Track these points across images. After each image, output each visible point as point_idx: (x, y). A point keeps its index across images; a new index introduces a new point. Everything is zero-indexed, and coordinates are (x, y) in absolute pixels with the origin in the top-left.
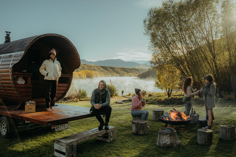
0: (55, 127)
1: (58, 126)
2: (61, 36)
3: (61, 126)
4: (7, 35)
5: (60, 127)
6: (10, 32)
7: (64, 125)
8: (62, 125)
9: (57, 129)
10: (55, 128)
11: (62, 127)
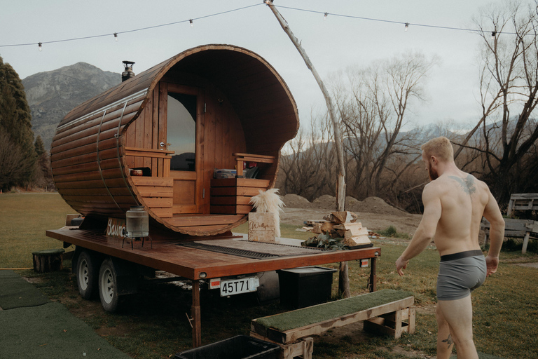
0: (218, 283)
1: (227, 282)
2: (243, 51)
3: (236, 283)
4: (127, 69)
5: (234, 285)
6: (133, 63)
7: (245, 280)
8: (239, 281)
9: (226, 290)
10: (219, 289)
11: (239, 285)
